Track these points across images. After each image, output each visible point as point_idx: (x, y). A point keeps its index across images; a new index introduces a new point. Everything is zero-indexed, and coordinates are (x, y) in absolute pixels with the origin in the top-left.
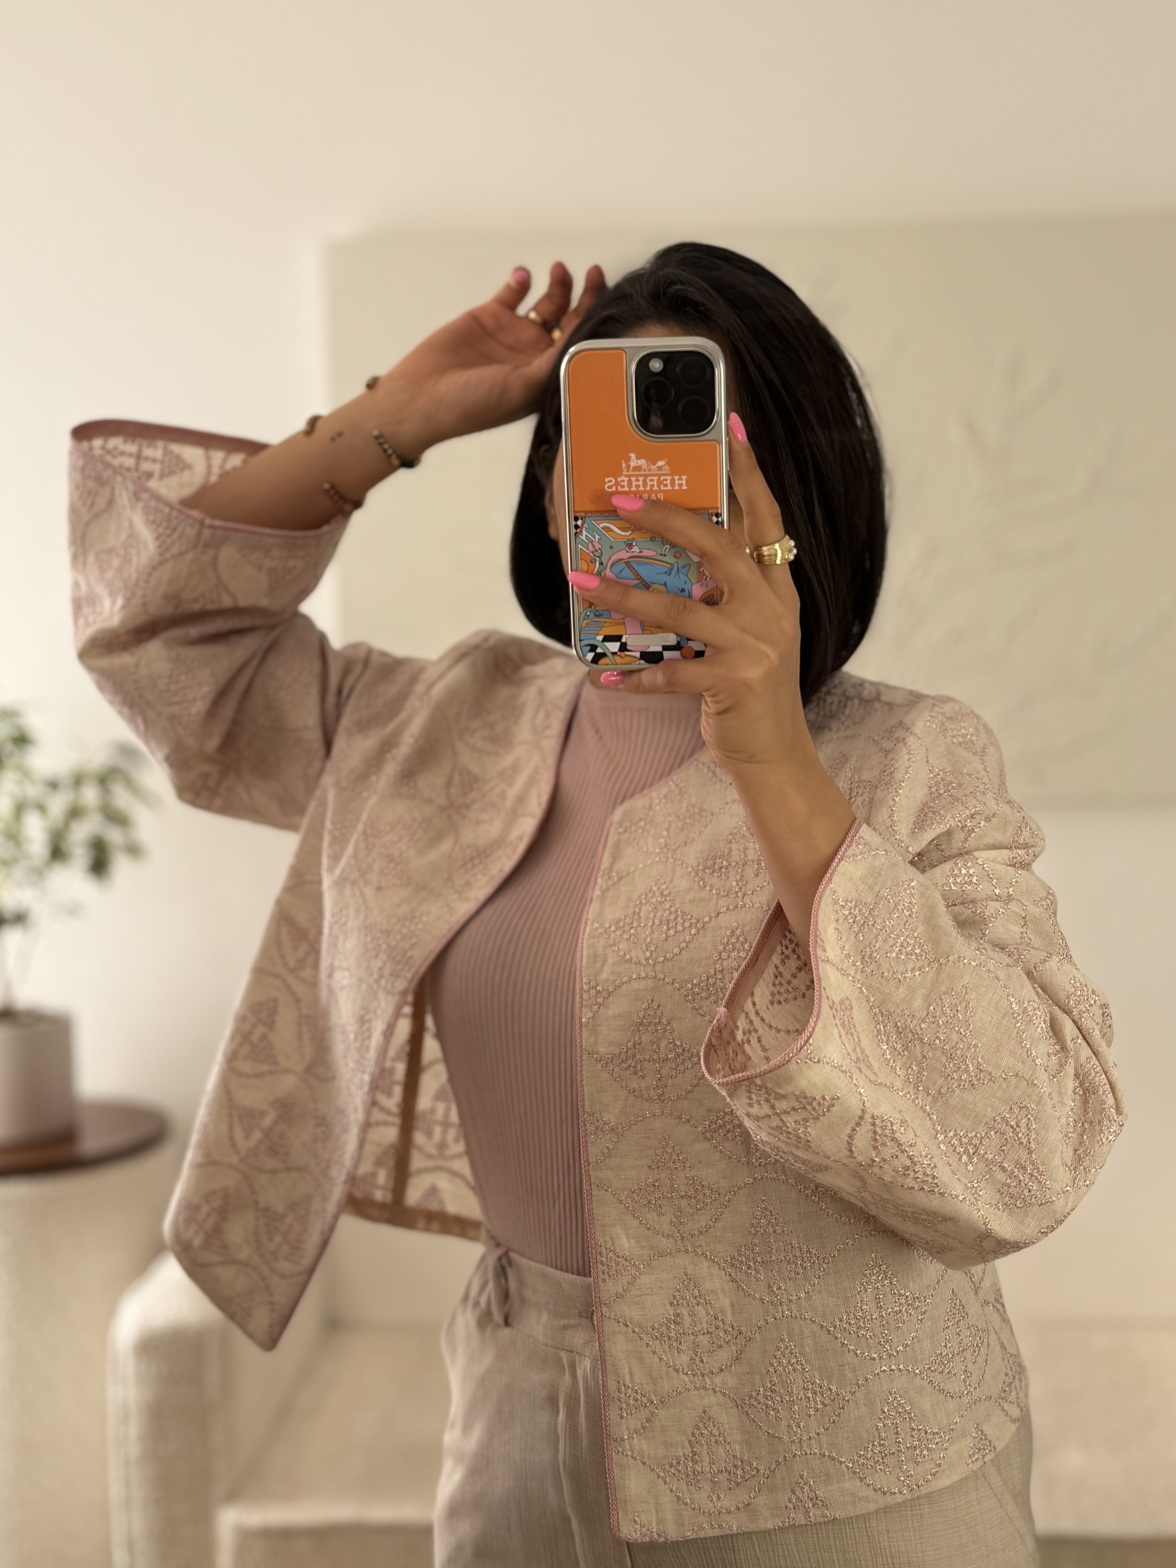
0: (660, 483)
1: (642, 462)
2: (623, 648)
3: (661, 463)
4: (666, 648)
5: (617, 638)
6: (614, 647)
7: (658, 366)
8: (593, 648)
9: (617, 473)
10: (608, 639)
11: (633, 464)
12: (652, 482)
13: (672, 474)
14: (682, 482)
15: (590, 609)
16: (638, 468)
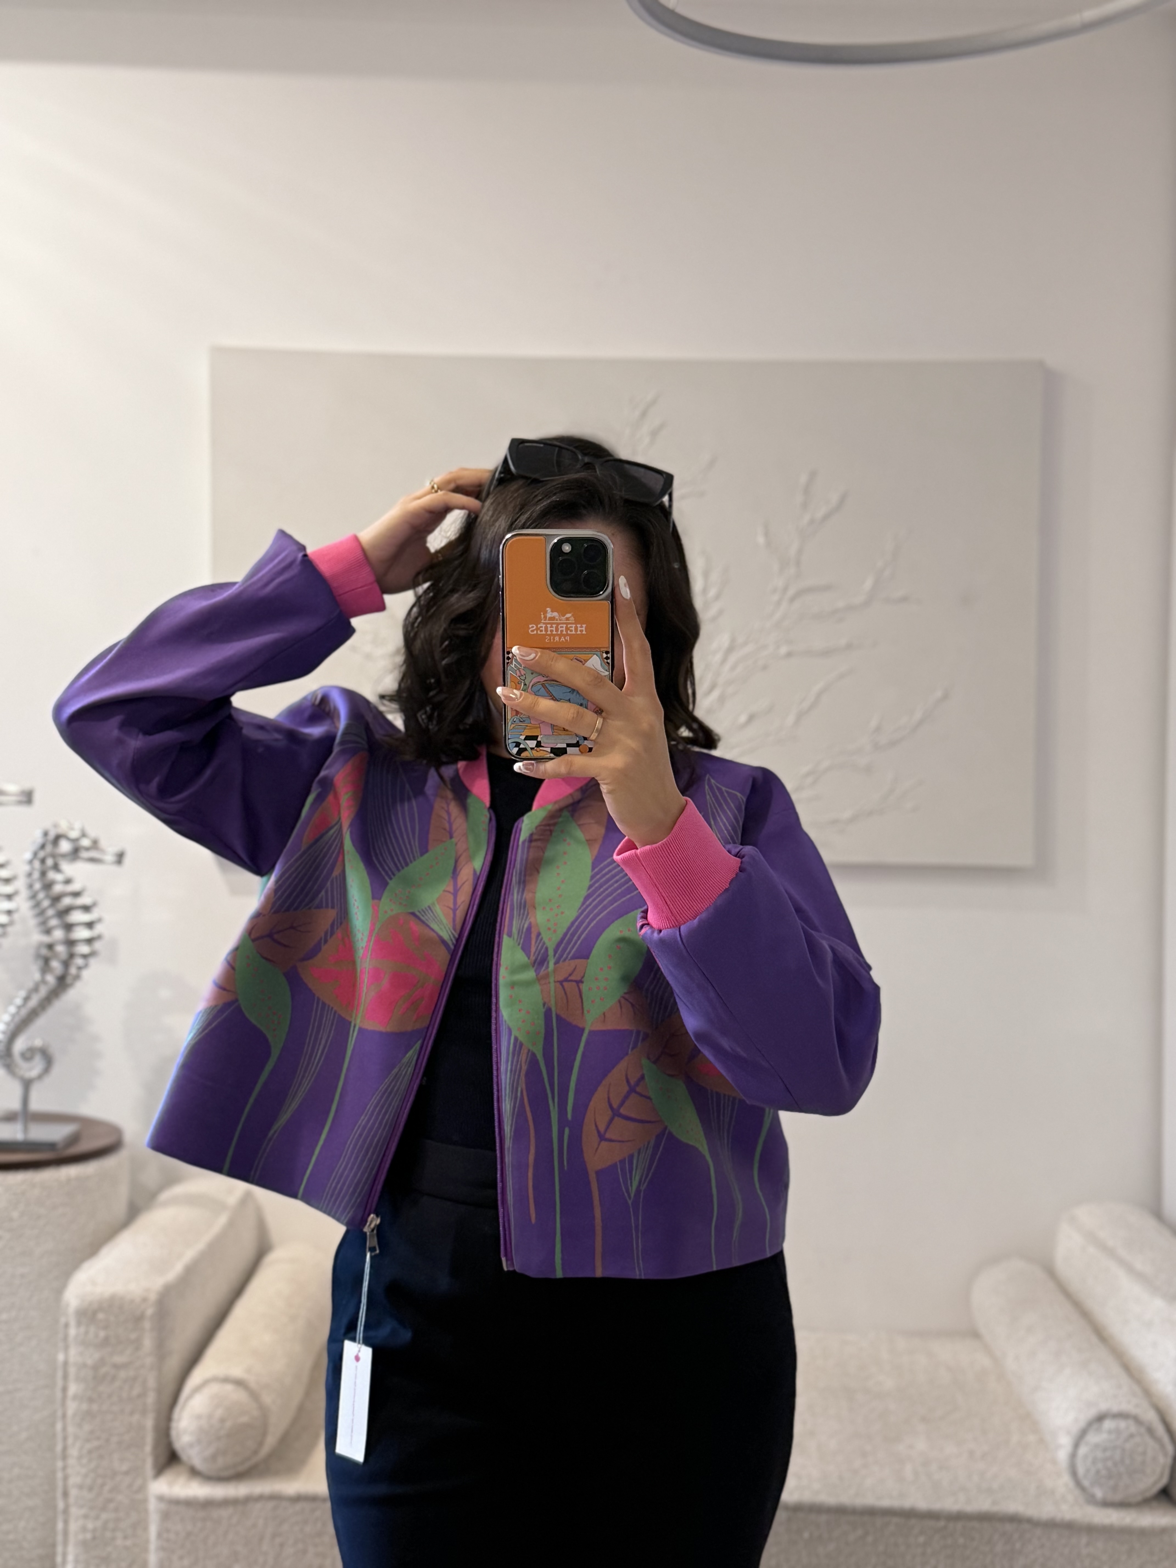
0: (567, 629)
1: (555, 614)
2: (539, 744)
3: (568, 615)
4: (569, 745)
5: (535, 738)
6: (532, 744)
7: (567, 548)
8: (518, 744)
10: (528, 738)
13: (575, 622)
15: (516, 716)
16: (552, 618)
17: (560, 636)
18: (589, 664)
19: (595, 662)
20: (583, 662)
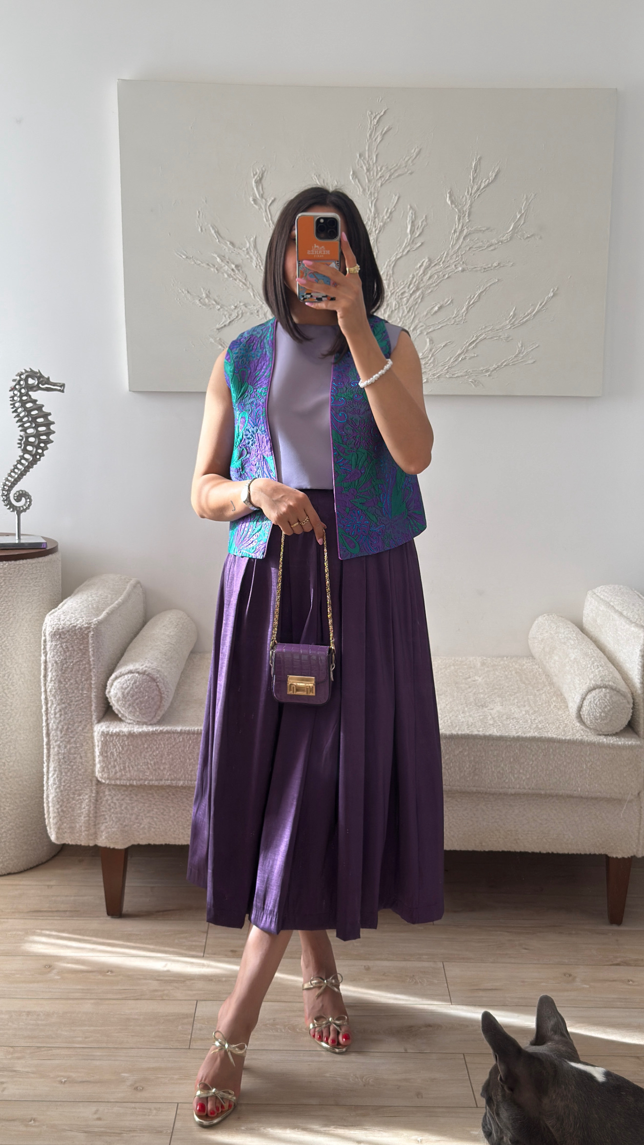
0: (322, 252)
1: (318, 247)
2: (311, 296)
3: (323, 247)
4: (323, 297)
5: (310, 294)
6: (309, 296)
7: (322, 221)
8: (303, 296)
9: (311, 249)
10: (307, 294)
11: (315, 246)
12: (320, 252)
13: (326, 250)
14: (328, 252)
16: (316, 248)
17: (320, 255)
18: (331, 266)
19: (333, 265)
20: (328, 265)
